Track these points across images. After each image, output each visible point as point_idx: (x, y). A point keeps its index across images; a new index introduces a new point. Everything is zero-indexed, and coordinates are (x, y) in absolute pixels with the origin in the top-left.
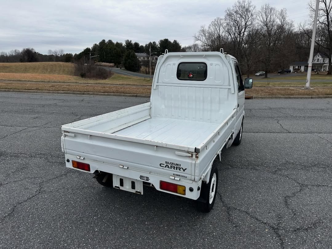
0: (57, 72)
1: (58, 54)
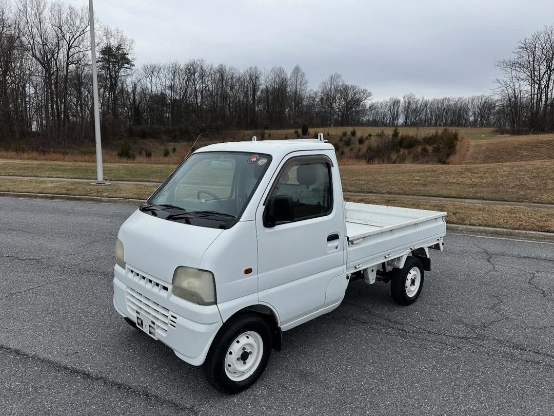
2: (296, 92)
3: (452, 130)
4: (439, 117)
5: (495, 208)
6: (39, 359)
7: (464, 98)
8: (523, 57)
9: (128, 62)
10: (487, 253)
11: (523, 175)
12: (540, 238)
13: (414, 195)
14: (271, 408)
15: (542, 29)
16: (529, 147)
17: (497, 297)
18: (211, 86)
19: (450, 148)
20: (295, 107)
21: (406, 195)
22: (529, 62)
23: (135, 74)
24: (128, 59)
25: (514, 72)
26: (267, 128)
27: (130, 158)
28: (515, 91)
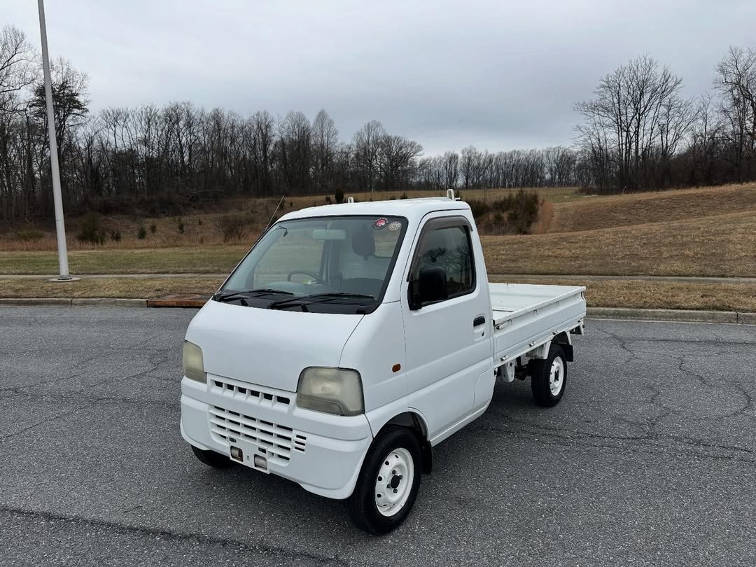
2: (322, 146)
3: (528, 191)
4: (507, 175)
5: (610, 284)
6: (87, 521)
7: (537, 151)
8: (606, 98)
9: (79, 106)
10: (618, 339)
11: (631, 242)
12: (671, 317)
13: (503, 274)
14: (440, 546)
15: (626, 64)
16: (625, 209)
17: (651, 388)
18: (203, 139)
19: (531, 213)
20: (323, 167)
21: (493, 274)
22: (613, 104)
23: (90, 124)
24: (78, 102)
25: (597, 117)
26: (287, 195)
27: (97, 241)
28: (599, 140)
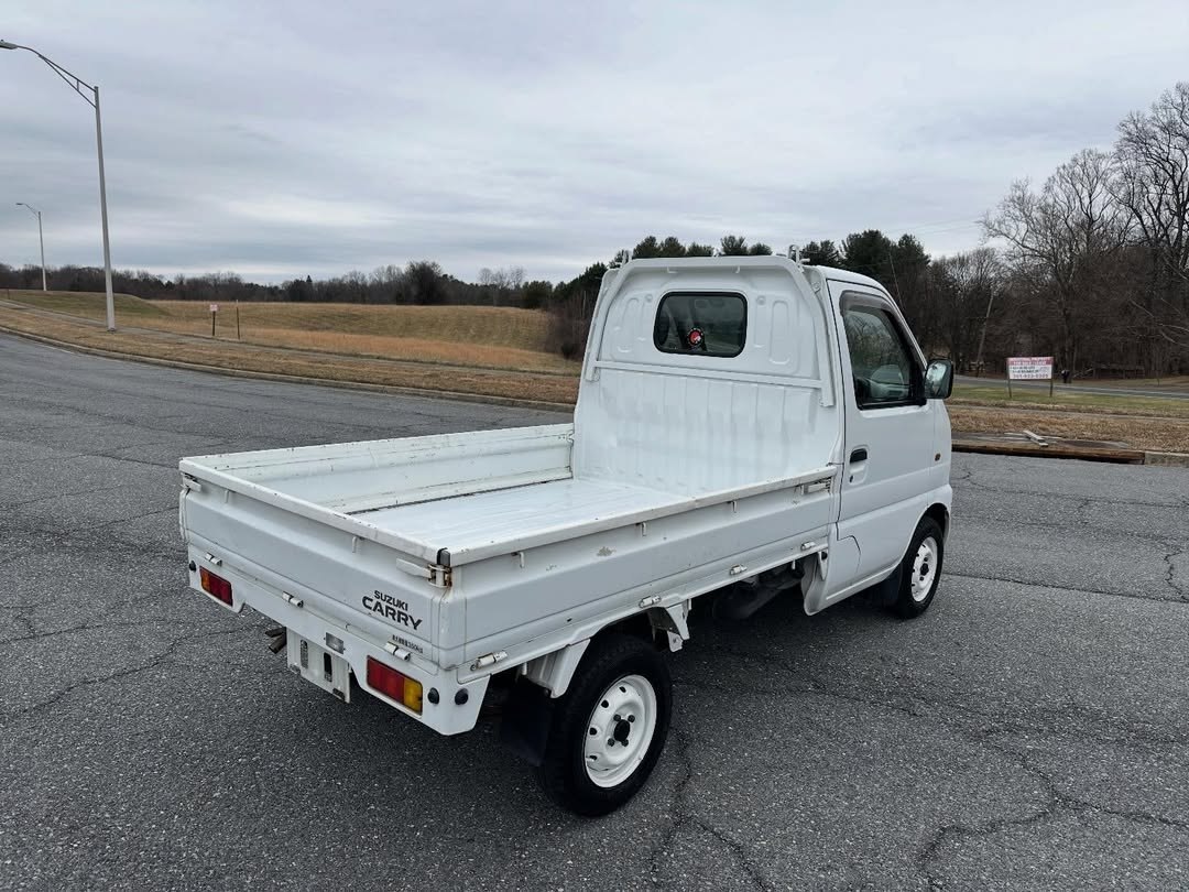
0: (494, 337)
1: (506, 281)
